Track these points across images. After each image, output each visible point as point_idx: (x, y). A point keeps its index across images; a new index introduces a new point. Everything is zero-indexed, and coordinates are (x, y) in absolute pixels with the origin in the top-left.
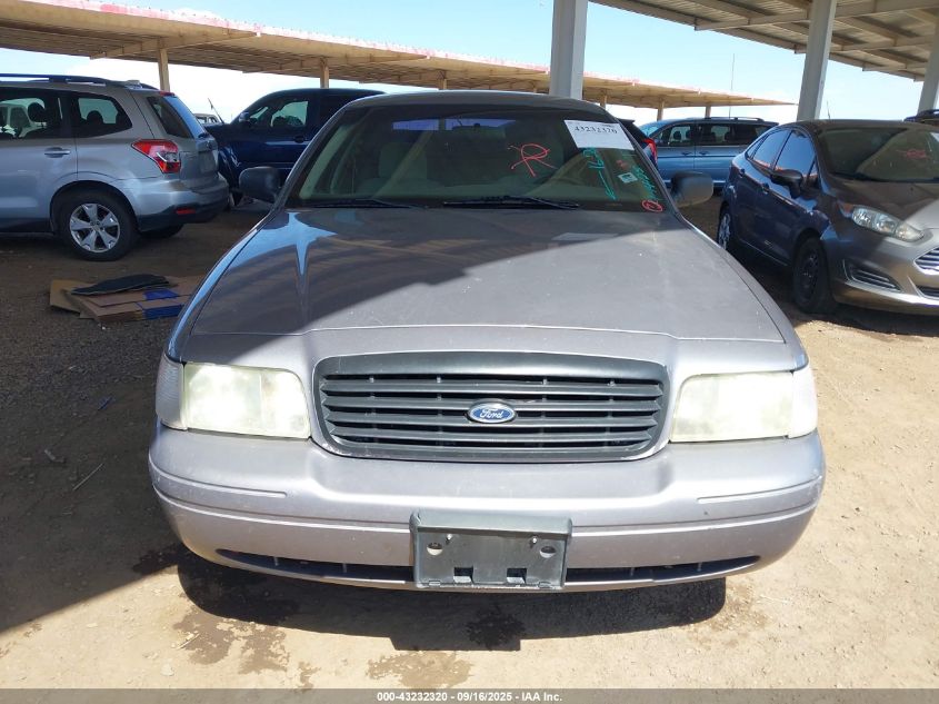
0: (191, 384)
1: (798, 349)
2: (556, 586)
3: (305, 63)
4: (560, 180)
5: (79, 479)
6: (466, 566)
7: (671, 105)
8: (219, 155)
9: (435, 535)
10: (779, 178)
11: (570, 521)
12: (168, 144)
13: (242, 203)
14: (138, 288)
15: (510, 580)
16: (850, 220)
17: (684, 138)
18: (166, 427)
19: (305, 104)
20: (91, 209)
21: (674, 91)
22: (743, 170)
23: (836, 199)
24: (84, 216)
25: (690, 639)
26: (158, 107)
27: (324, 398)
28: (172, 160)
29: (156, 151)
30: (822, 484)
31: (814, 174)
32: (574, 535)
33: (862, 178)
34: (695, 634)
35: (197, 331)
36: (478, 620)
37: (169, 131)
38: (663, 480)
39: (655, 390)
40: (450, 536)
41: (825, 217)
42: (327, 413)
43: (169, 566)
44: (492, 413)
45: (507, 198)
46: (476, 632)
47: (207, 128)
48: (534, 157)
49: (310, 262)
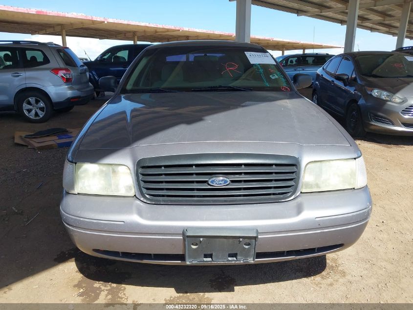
0: (79, 172)
1: (357, 149)
2: (251, 261)
3: (126, 35)
4: (244, 79)
5: (28, 220)
6: (209, 253)
7: (288, 49)
8: (90, 76)
9: (195, 239)
10: (338, 78)
11: (257, 231)
12: (67, 70)
13: (100, 96)
14: (54, 134)
15: (230, 259)
16: (371, 95)
17: (294, 63)
18: (68, 193)
19: (127, 52)
20: (32, 100)
21: (289, 43)
22: (322, 75)
23: (364, 86)
24: (29, 103)
25: (312, 283)
26: (62, 54)
27: (141, 177)
28: (68, 77)
29: (61, 73)
30: (371, 210)
31: (354, 76)
32: (259, 237)
33: (375, 76)
34: (314, 281)
35: (81, 148)
36: (214, 278)
37: (67, 64)
38: (299, 210)
39: (293, 169)
40: (201, 239)
41: (359, 94)
42: (142, 184)
43: (71, 258)
44: (219, 181)
45: (220, 87)
46: (214, 284)
47: (84, 63)
48: (232, 68)
49: (132, 117)
